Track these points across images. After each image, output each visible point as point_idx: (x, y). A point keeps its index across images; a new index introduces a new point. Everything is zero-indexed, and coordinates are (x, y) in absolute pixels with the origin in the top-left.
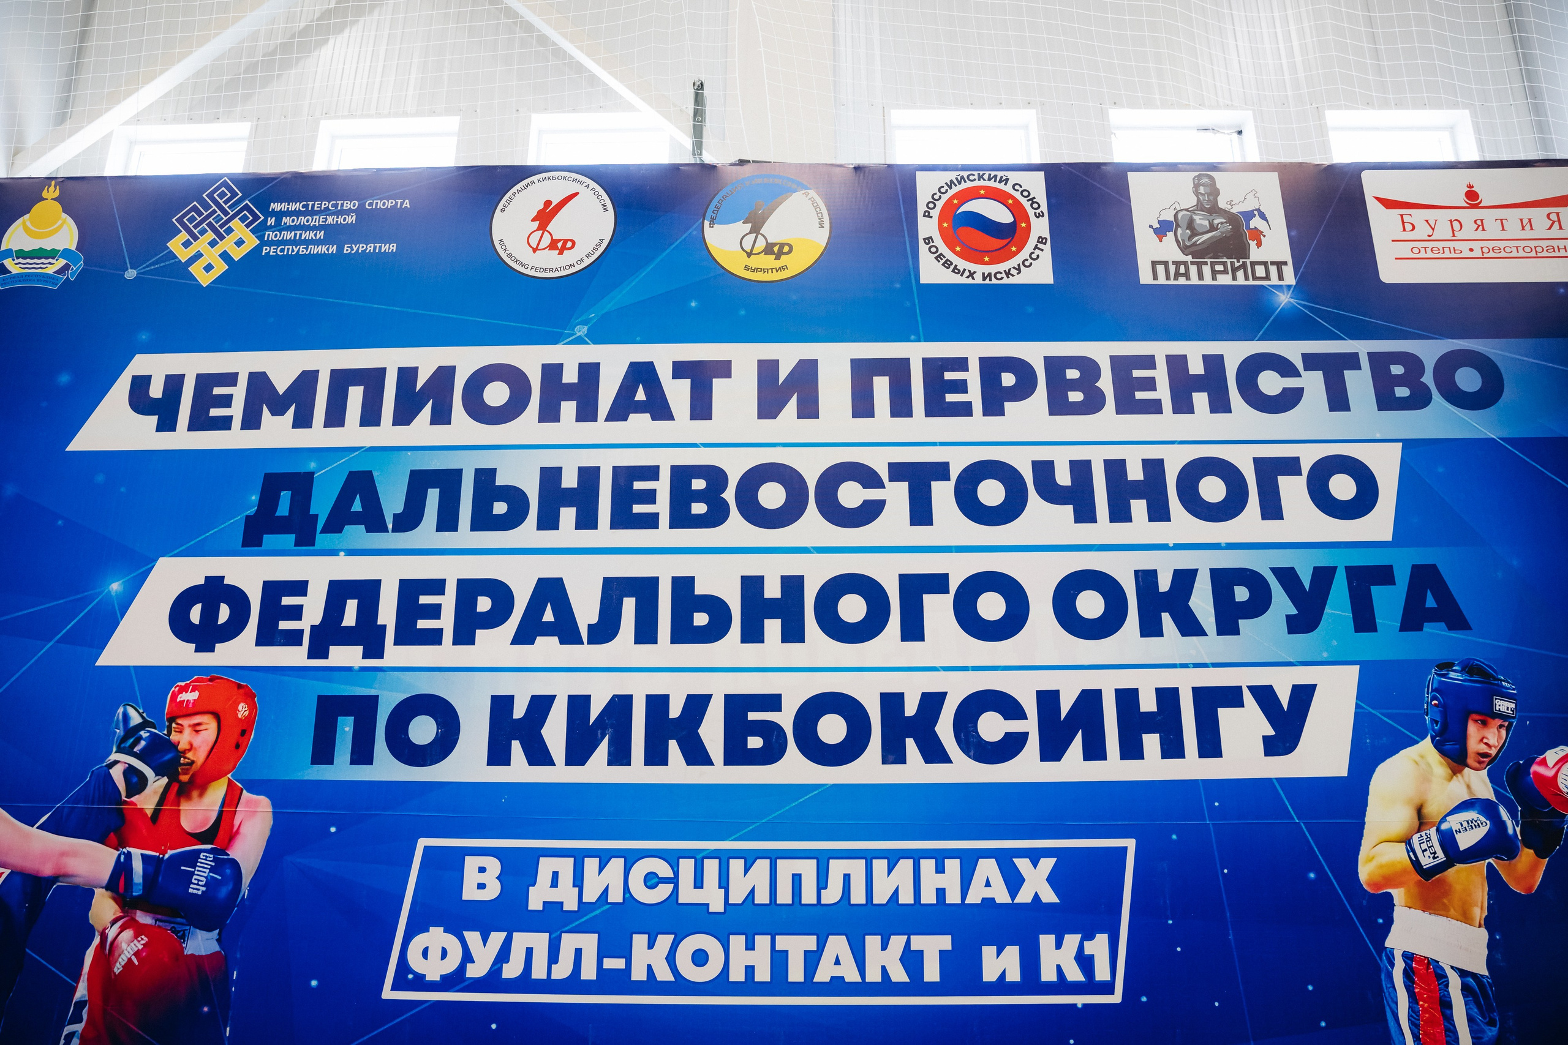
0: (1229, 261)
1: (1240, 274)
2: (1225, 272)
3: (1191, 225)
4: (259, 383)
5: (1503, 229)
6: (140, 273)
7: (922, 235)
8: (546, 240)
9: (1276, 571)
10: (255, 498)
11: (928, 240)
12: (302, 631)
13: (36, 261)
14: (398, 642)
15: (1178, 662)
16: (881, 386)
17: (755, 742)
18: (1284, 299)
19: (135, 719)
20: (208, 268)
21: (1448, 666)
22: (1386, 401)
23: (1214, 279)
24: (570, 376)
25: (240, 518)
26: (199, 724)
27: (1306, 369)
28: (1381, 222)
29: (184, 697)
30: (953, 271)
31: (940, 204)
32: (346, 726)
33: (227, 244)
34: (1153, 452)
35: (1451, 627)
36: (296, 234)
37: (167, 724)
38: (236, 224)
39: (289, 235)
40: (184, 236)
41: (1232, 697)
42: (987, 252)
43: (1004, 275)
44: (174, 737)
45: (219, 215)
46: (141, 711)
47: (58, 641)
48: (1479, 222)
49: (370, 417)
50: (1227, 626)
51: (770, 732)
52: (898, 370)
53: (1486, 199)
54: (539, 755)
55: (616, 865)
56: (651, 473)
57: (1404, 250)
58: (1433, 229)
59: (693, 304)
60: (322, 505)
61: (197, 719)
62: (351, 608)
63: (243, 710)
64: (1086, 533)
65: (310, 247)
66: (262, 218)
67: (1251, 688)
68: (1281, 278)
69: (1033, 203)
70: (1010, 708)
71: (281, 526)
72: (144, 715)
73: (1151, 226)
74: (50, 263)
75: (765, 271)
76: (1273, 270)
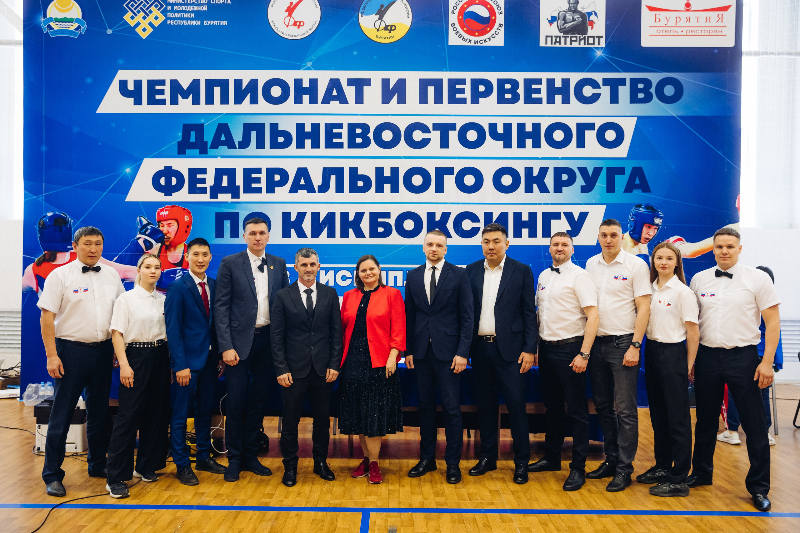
0: (578, 36)
1: (582, 42)
2: (576, 41)
3: (564, 19)
4: (175, 84)
5: (698, 22)
6: (114, 31)
7: (450, 22)
8: (292, 22)
9: (580, 169)
10: (180, 134)
11: (453, 25)
12: (206, 188)
13: (64, 23)
14: (245, 192)
15: (538, 203)
16: (431, 90)
17: (381, 230)
18: (599, 54)
19: (145, 222)
20: (144, 30)
21: (640, 206)
22: (634, 100)
23: (571, 44)
24: (306, 84)
25: (175, 142)
26: (170, 224)
27: (603, 85)
28: (647, 17)
29: (162, 213)
30: (462, 39)
31: (459, 7)
32: (227, 224)
33: (151, 18)
34: (536, 120)
35: (643, 191)
36: (181, 15)
37: (157, 223)
38: (153, 8)
39: (178, 15)
40: (130, 14)
41: (556, 216)
42: (477, 31)
43: (483, 42)
44: (161, 228)
45: (145, 4)
46: (146, 219)
47: (109, 192)
48: (688, 18)
49: (225, 100)
50: (558, 189)
51: (387, 226)
52: (437, 83)
53: (693, 7)
54: (301, 234)
55: (331, 273)
56: (340, 126)
57: (654, 31)
58: (668, 21)
59: (355, 53)
60: (209, 137)
61: (169, 222)
62: (225, 179)
63: (187, 218)
64: (508, 152)
65: (188, 21)
66: (165, 6)
67: (564, 213)
68: (599, 44)
69: (498, 7)
70: (474, 218)
71: (193, 146)
72: (148, 220)
73: (547, 19)
74: (71, 25)
75: (384, 38)
76: (597, 40)
